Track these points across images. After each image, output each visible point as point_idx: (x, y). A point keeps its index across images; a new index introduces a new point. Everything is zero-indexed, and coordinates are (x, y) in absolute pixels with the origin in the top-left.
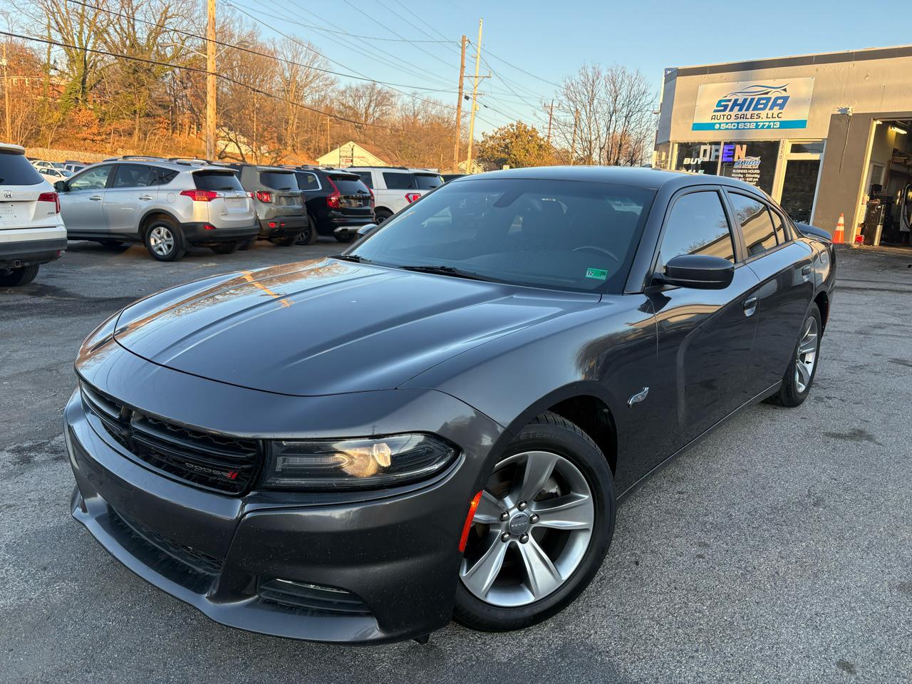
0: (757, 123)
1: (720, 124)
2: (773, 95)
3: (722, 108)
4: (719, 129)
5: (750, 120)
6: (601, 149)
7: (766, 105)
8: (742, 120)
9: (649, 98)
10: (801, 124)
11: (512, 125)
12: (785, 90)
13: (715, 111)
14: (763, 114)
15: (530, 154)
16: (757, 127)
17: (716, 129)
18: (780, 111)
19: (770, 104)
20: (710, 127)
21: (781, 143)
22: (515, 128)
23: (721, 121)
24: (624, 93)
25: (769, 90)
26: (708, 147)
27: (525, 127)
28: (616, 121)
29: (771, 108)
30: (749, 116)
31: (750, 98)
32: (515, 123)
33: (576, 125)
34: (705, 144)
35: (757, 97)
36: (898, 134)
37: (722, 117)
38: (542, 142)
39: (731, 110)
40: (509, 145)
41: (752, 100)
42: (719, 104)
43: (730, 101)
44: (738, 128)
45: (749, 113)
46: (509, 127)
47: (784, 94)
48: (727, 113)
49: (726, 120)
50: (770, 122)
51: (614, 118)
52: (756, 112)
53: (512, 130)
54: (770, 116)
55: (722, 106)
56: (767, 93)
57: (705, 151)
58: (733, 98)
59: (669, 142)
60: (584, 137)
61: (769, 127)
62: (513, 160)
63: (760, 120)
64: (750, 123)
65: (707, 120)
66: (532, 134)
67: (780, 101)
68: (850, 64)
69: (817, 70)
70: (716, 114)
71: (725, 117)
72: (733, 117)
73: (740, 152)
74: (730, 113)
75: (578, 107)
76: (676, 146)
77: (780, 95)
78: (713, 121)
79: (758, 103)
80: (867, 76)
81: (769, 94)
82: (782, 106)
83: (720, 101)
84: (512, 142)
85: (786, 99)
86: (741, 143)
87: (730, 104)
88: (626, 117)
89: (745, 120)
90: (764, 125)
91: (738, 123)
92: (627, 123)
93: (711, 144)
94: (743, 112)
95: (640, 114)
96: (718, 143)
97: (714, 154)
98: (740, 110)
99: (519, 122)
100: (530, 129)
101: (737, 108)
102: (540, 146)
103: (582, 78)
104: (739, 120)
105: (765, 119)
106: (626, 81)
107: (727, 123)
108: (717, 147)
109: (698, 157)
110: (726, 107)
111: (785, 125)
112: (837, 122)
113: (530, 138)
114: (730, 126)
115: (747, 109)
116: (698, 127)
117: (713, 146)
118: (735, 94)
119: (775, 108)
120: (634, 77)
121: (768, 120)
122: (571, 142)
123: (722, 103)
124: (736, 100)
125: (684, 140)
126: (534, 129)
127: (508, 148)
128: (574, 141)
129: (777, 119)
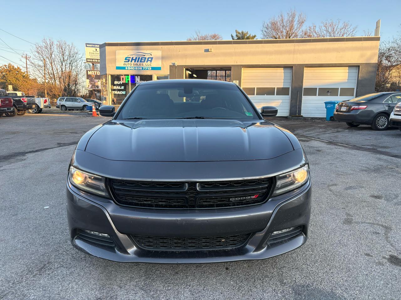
0: (142, 67)
1: (128, 67)
2: (147, 57)
3: (127, 61)
4: (128, 69)
5: (139, 66)
6: (60, 78)
7: (145, 60)
8: (136, 66)
9: (80, 56)
10: (159, 69)
11: (6, 66)
12: (151, 55)
13: (125, 62)
14: (144, 64)
15: (19, 80)
16: (143, 69)
17: (126, 69)
18: (151, 63)
19: (146, 60)
20: (123, 68)
21: (153, 76)
22: (7, 67)
23: (128, 66)
24: (67, 53)
25: (145, 54)
26: (124, 77)
27: (13, 67)
28: (66, 66)
29: (147, 62)
30: (139, 65)
31: (138, 57)
32: (7, 65)
33: (45, 67)
34: (122, 75)
35: (141, 57)
36: (189, 73)
37: (128, 64)
38: (24, 74)
39: (131, 62)
40: (6, 76)
41: (139, 58)
42: (126, 59)
43: (130, 58)
44: (135, 69)
45: (139, 63)
46: (4, 66)
47: (151, 56)
48: (130, 63)
49: (130, 66)
50: (147, 67)
51: (64, 64)
52: (141, 63)
53: (6, 68)
54: (147, 65)
55: (127, 60)
56: (144, 56)
57: (123, 78)
58: (131, 57)
59: (106, 74)
60: (50, 72)
61: (147, 69)
62: (9, 83)
63: (143, 66)
64: (140, 67)
65: (122, 65)
66: (18, 70)
67: (150, 59)
68: (173, 46)
69: (162, 48)
70: (125, 63)
71: (129, 64)
72: (133, 65)
73: (138, 79)
74: (131, 63)
75: (44, 58)
76: (110, 76)
77: (149, 57)
78: (124, 66)
79: (141, 59)
80: (180, 51)
81: (145, 56)
82: (151, 61)
83: (126, 58)
84: (7, 74)
85: (152, 58)
86: (138, 75)
87: (130, 59)
88: (70, 64)
89: (137, 66)
90: (145, 68)
91: (135, 67)
92: (71, 67)
93: (125, 75)
94: (136, 63)
95: (76, 63)
96: (128, 75)
97: (127, 80)
98: (135, 62)
99: (10, 64)
100: (17, 68)
101: (133, 61)
102: (24, 76)
103: (44, 44)
104: (135, 66)
105: (145, 66)
106: (67, 47)
107: (130, 67)
108: (127, 77)
109: (120, 81)
110: (129, 60)
111: (153, 69)
112: (172, 68)
113: (17, 72)
114: (132, 68)
115: (138, 62)
116: (118, 68)
117: (126, 76)
118: (131, 55)
119: (148, 62)
120: (70, 46)
121: (146, 66)
122: (44, 74)
123: (127, 59)
124: (133, 58)
125: (113, 73)
126: (19, 68)
127: (5, 77)
128: (45, 74)
129: (150, 66)
